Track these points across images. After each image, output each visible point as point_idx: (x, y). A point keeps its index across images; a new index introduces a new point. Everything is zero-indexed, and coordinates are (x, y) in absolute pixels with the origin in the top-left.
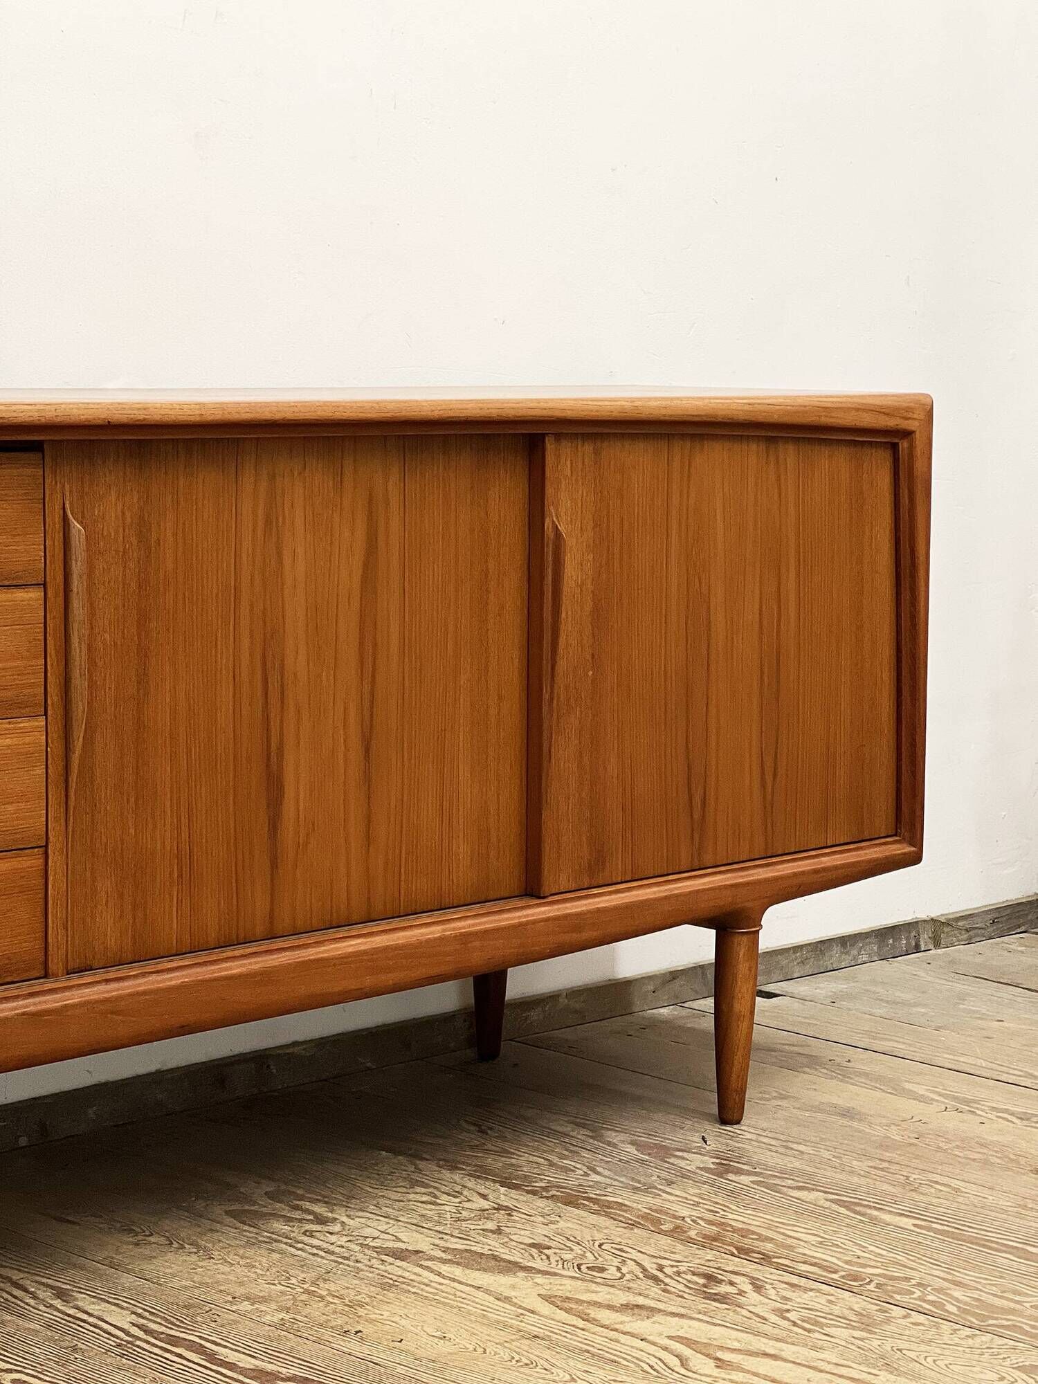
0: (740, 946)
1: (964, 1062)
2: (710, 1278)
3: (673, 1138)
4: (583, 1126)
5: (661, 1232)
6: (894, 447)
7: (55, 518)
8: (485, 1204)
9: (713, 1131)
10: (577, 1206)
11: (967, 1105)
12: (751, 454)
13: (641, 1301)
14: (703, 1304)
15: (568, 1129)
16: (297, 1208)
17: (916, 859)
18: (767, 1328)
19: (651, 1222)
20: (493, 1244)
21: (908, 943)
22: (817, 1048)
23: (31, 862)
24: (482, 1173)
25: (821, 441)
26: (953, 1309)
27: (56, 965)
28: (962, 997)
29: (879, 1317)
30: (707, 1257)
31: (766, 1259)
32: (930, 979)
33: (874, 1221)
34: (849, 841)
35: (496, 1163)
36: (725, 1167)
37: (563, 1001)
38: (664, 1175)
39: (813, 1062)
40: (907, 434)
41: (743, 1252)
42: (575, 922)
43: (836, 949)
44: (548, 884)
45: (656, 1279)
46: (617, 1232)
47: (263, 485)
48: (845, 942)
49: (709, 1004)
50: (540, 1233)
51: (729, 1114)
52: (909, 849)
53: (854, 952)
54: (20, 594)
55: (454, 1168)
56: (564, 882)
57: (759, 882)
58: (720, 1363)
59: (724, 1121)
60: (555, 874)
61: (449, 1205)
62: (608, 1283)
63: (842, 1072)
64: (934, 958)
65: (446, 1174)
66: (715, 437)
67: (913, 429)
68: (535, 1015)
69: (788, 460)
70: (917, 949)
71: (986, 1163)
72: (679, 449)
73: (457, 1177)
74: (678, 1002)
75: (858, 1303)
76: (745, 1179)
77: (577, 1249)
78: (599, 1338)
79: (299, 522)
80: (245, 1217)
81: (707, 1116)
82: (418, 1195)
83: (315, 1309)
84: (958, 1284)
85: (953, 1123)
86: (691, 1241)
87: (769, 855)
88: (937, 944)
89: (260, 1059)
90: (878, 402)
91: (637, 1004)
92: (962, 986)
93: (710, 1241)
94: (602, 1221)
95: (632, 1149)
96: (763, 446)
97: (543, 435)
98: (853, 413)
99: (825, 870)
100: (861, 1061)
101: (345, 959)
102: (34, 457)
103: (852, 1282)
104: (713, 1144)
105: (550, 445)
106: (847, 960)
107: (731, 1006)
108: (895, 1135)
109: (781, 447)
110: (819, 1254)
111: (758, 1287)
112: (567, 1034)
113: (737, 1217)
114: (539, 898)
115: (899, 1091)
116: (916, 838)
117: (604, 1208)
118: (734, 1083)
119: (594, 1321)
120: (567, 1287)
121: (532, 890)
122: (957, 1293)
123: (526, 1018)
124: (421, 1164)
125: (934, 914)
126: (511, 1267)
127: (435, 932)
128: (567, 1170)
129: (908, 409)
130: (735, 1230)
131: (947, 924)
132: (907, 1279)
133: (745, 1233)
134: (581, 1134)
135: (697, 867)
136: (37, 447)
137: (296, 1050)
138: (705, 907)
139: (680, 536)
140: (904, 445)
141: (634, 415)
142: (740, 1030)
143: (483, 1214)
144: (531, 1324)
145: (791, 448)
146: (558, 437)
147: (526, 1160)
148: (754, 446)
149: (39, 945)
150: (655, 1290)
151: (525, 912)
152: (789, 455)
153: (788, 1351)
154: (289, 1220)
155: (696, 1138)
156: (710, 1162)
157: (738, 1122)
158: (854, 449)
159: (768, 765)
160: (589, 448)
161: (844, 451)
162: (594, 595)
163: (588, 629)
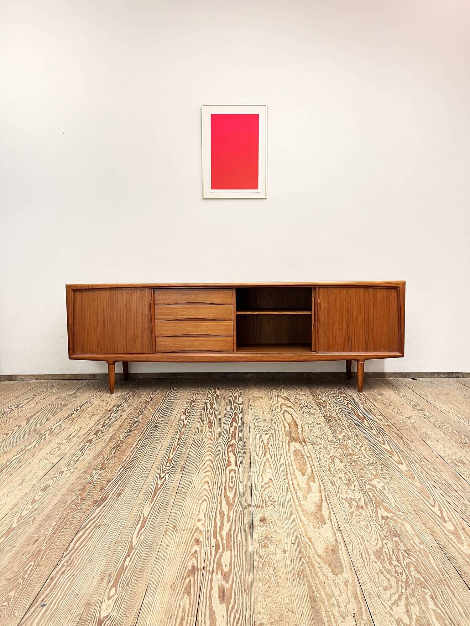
6: (397, 289)
17: (403, 356)
40: (400, 287)
72: (345, 290)
74: (396, 378)
87: (367, 352)
105: (317, 288)
109: (369, 289)
116: (403, 353)
118: (359, 386)
129: (399, 283)
135: (350, 352)
136: (232, 288)
139: (346, 302)
142: (359, 378)
149: (232, 348)
158: (387, 290)
159: (367, 338)
160: (326, 289)
161: (384, 290)
162: (327, 310)
163: (326, 315)
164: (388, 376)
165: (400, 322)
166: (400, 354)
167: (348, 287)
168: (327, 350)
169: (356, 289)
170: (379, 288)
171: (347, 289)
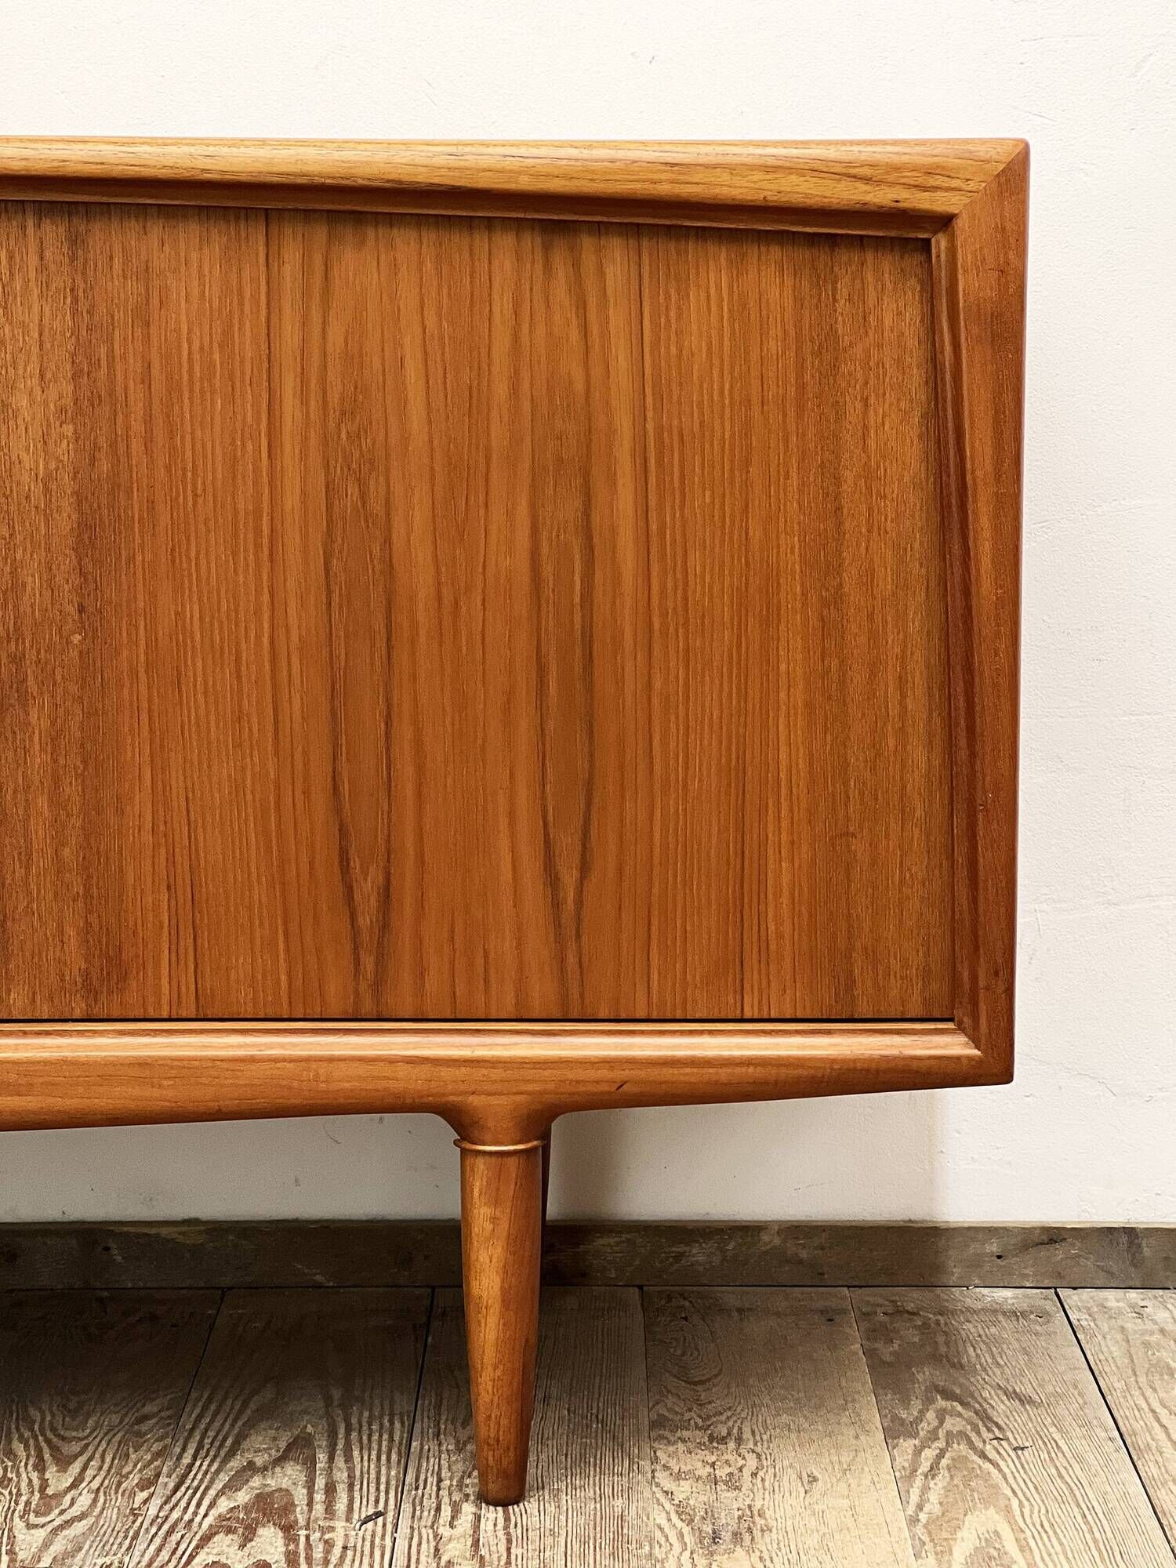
12: (501, 254)
66: (391, 220)
67: (953, 210)
68: (699, 1254)
69: (609, 271)
98: (758, 176)
109: (584, 241)
123: (679, 1257)
139: (304, 402)
148: (505, 242)
158: (803, 254)
159: (567, 843)
160: (54, 232)
161: (775, 252)
162: (80, 499)
163: (66, 563)
164: (975, 1263)
165: (957, 661)
166: (953, 1045)
167: (333, 217)
168: (90, 990)
169: (430, 236)
170: (702, 234)
171: (320, 233)
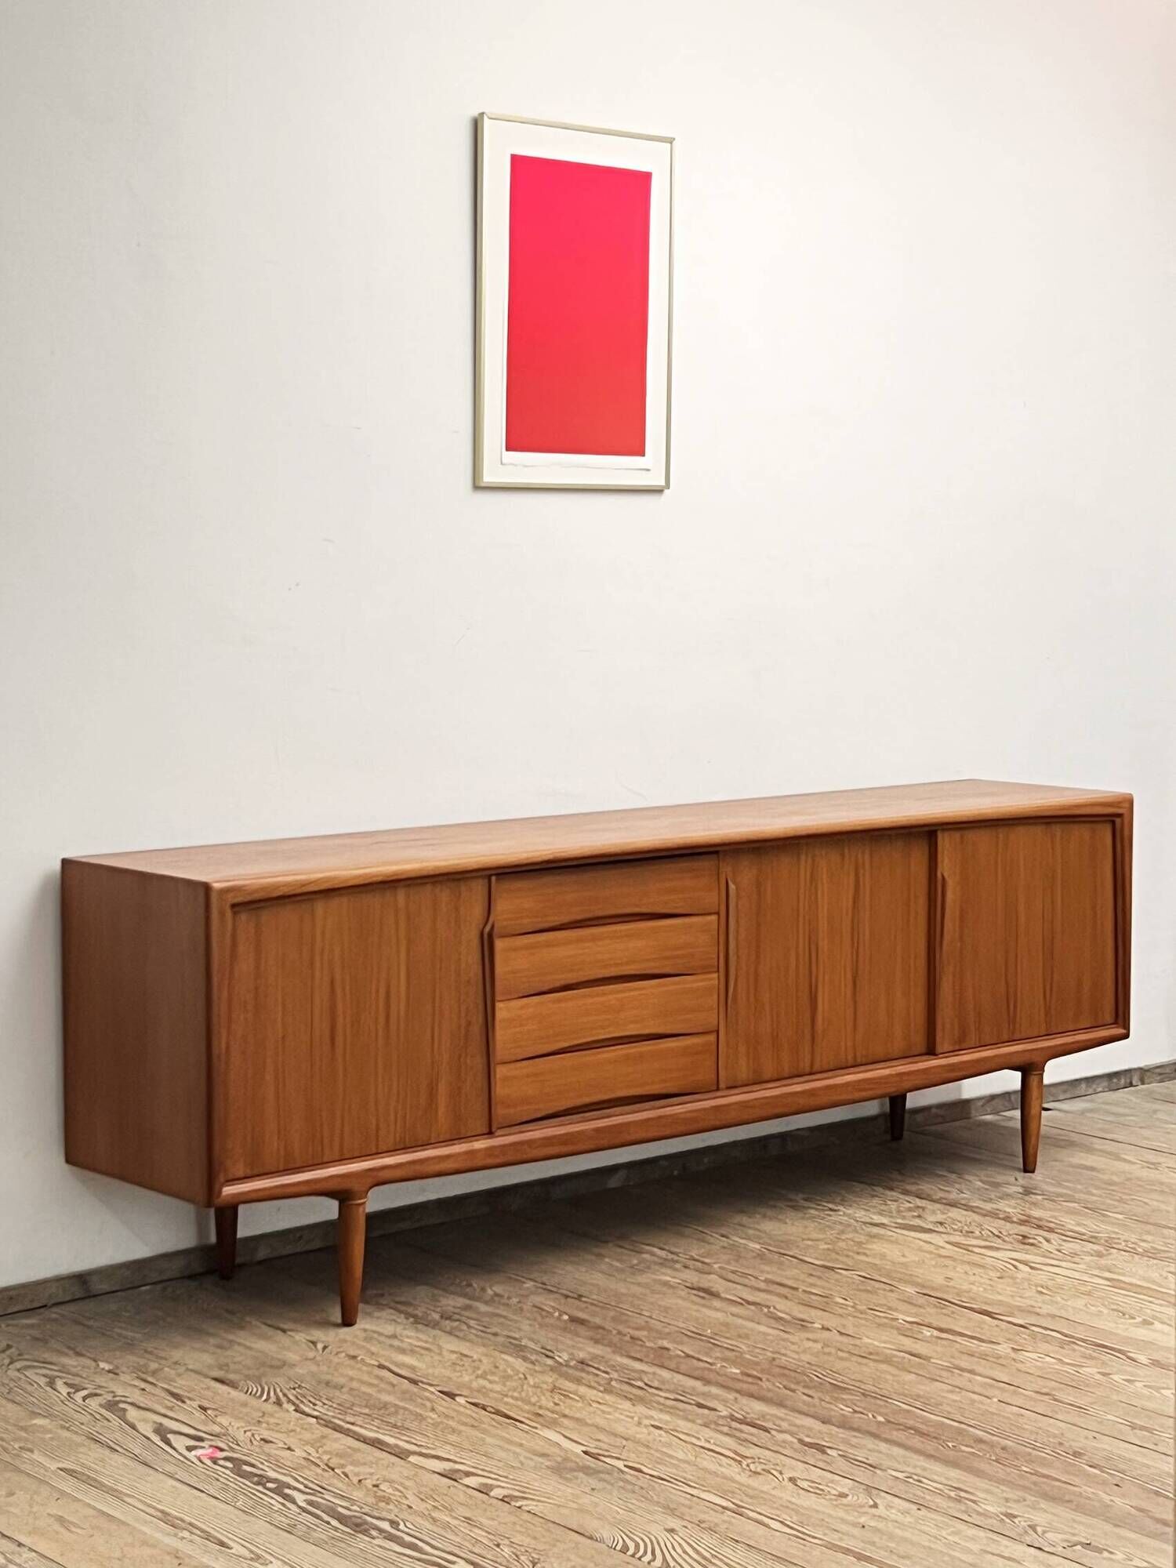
0: (1033, 1081)
1: (1155, 1144)
2: (1024, 1237)
3: (1000, 1179)
4: (953, 1172)
5: (999, 1218)
6: (1113, 822)
7: (723, 882)
8: (911, 1205)
9: (1020, 1175)
10: (957, 1207)
11: (1155, 1166)
12: (1038, 831)
13: (992, 1244)
14: (1022, 1246)
15: (945, 1174)
16: (819, 1205)
17: (1126, 1036)
18: (1052, 1255)
19: (994, 1215)
20: (917, 1222)
21: (1126, 1082)
22: (1075, 1137)
23: (712, 1038)
24: (906, 1193)
25: (1074, 822)
26: (1140, 1250)
27: (722, 1085)
28: (1155, 1111)
29: (1104, 1252)
30: (1024, 1229)
31: (1051, 1230)
32: (1138, 1101)
33: (1104, 1215)
34: (1088, 1026)
35: (913, 1188)
36: (1028, 1192)
37: (934, 1111)
38: (998, 1195)
39: (1071, 1144)
40: (1120, 815)
41: (1039, 1227)
42: (952, 1067)
43: (1083, 1086)
44: (939, 1049)
45: (999, 1237)
46: (977, 1217)
47: (810, 861)
48: (1090, 1080)
49: (1017, 1114)
50: (940, 1217)
51: (1028, 1167)
52: (1123, 1031)
53: (1094, 1086)
54: (709, 918)
55: (892, 1189)
56: (947, 1047)
57: (1042, 1049)
58: (1032, 1268)
59: (1026, 1171)
60: (943, 1043)
61: (893, 1206)
62: (976, 1238)
63: (1090, 1150)
64: (1142, 1090)
65: (889, 1193)
67: (1123, 812)
68: (919, 1118)
70: (1131, 1085)
71: (1162, 1192)
72: (1002, 833)
73: (894, 1194)
74: (997, 1113)
75: (1096, 1247)
76: (1040, 1197)
77: (960, 1225)
78: (976, 1258)
79: (825, 876)
80: (795, 1208)
81: (1019, 1170)
82: (875, 1201)
83: (842, 1244)
84: (1144, 1241)
85: (1145, 1173)
86: (1013, 1222)
87: (1049, 1034)
88: (1143, 1083)
89: (783, 1136)
90: (1103, 800)
91: (973, 1113)
92: (1157, 1106)
93: (1022, 1223)
94: (970, 1213)
95: (979, 1183)
96: (1044, 827)
97: (936, 831)
98: (1091, 807)
99: (1078, 1042)
100: (1098, 1144)
101: (847, 1084)
102: (715, 856)
103: (1093, 1240)
104: (1021, 1181)
105: (940, 834)
106: (1090, 1091)
107: (1029, 1113)
108: (1115, 1178)
109: (1054, 827)
110: (1077, 1229)
111: (1048, 1241)
112: (939, 1128)
113: (1036, 1213)
114: (935, 1054)
115: (1117, 1158)
116: (1126, 1025)
117: (968, 1208)
118: (1031, 1151)
119: (972, 1251)
120: (958, 1239)
121: (931, 1051)
122: (1142, 1244)
124: (875, 1188)
125: (1142, 1065)
126: (930, 1231)
127: (887, 1072)
128: (948, 1192)
129: (1120, 802)
130: (1035, 1218)
131: (1148, 1071)
132: (1119, 1239)
133: (1040, 1219)
134: (954, 1176)
135: (1012, 1041)
136: (717, 852)
137: (799, 1132)
138: (1018, 1061)
139: (1002, 875)
140: (1118, 821)
141: (980, 818)
142: (1033, 1126)
143: (910, 1210)
144: (943, 1252)
145: (1058, 826)
146: (943, 830)
147: (926, 1187)
149: (714, 1076)
150: (999, 1241)
151: (926, 1063)
152: (1057, 830)
153: (1063, 1264)
154: (816, 1209)
155: (1012, 1179)
156: (1020, 1190)
157: (1033, 1172)
165: (1119, 928)
166: (1120, 1030)
